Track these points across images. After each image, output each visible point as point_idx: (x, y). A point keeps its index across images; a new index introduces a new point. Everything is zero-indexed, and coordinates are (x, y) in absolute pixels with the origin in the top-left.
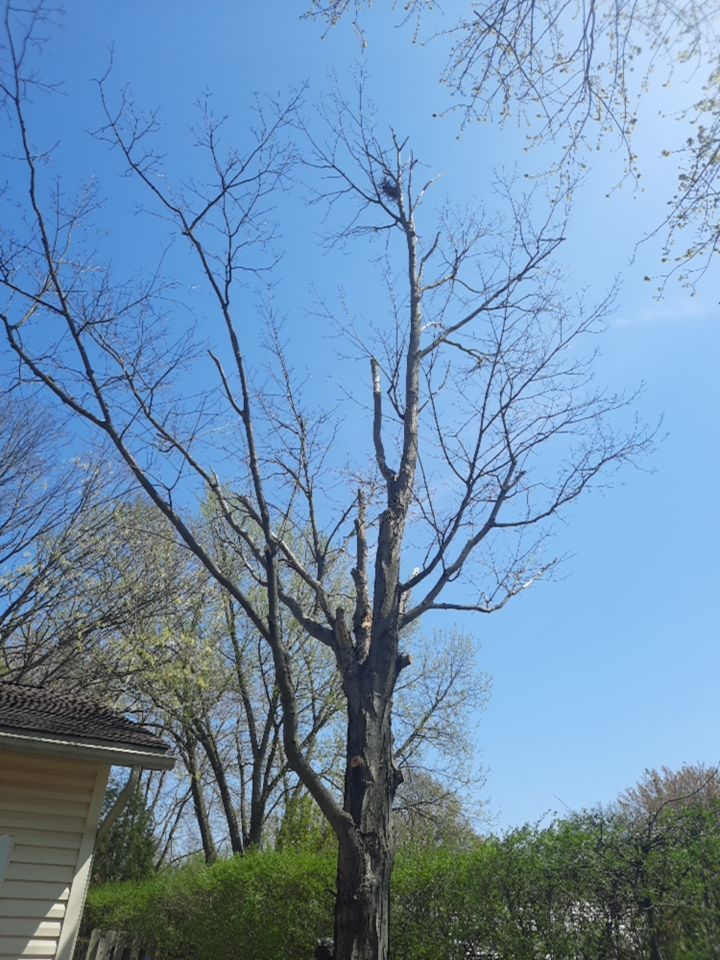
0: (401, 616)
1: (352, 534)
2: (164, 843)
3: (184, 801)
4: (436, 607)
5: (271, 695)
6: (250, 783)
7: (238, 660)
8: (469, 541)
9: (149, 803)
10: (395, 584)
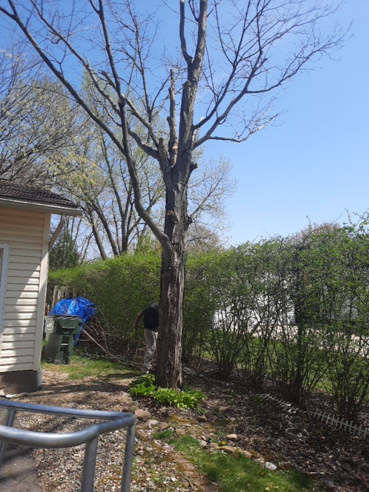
0: (193, 143)
1: (167, 98)
2: (83, 255)
3: (90, 237)
4: (212, 138)
5: (128, 189)
6: (121, 230)
7: (110, 171)
8: (232, 102)
9: (74, 238)
10: (191, 125)
